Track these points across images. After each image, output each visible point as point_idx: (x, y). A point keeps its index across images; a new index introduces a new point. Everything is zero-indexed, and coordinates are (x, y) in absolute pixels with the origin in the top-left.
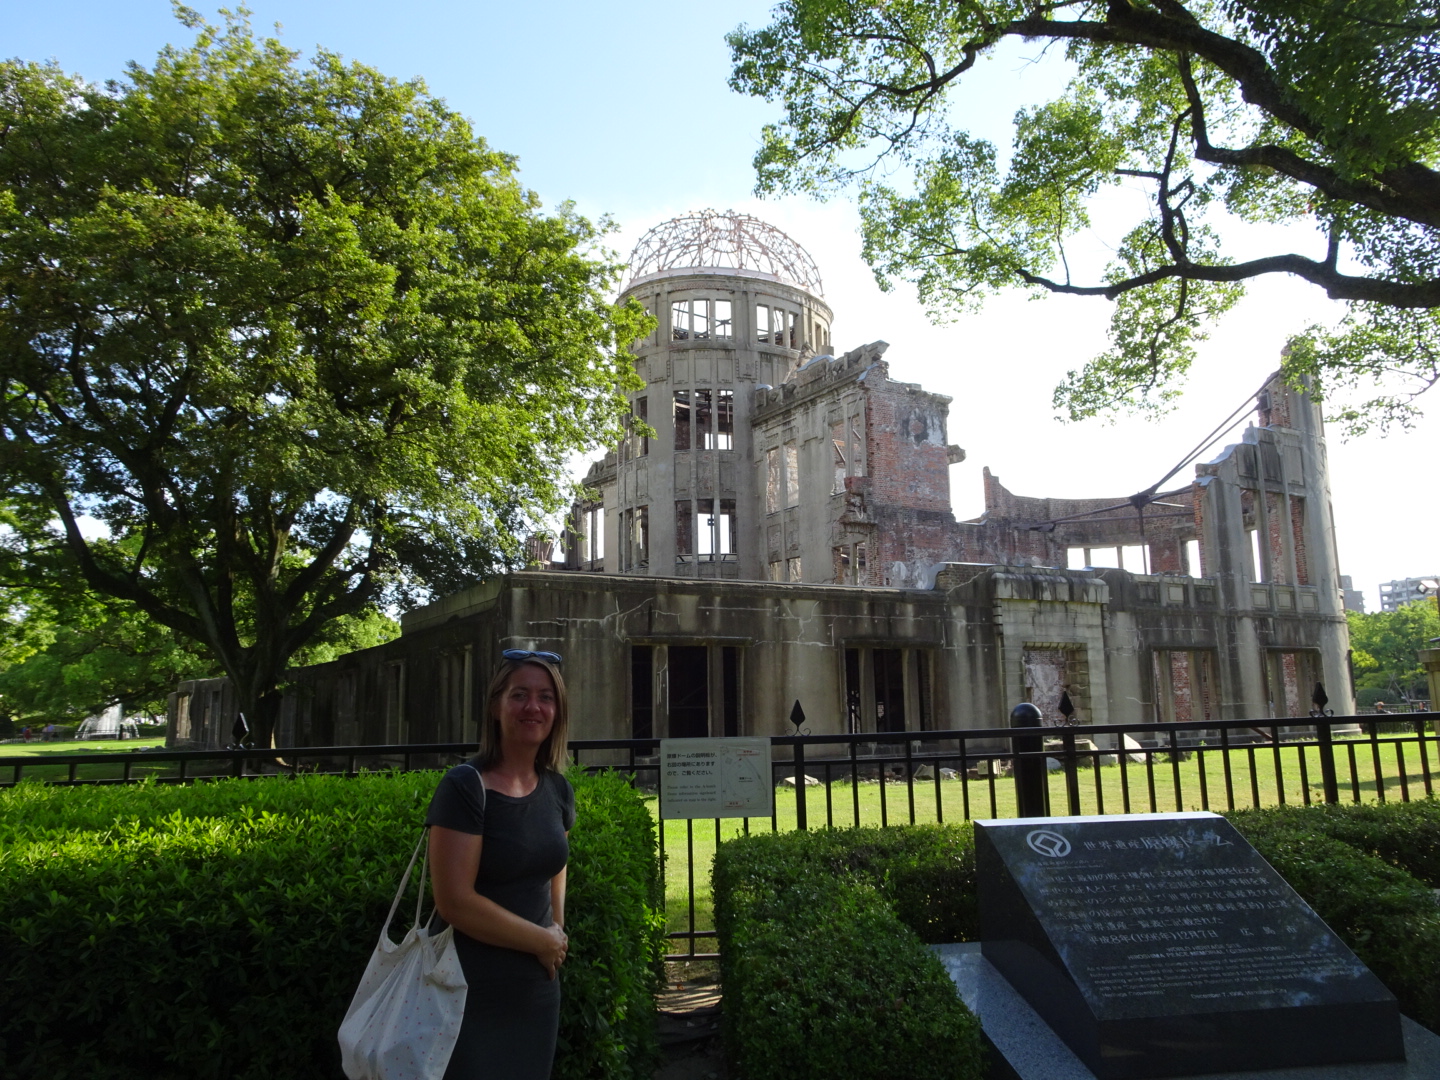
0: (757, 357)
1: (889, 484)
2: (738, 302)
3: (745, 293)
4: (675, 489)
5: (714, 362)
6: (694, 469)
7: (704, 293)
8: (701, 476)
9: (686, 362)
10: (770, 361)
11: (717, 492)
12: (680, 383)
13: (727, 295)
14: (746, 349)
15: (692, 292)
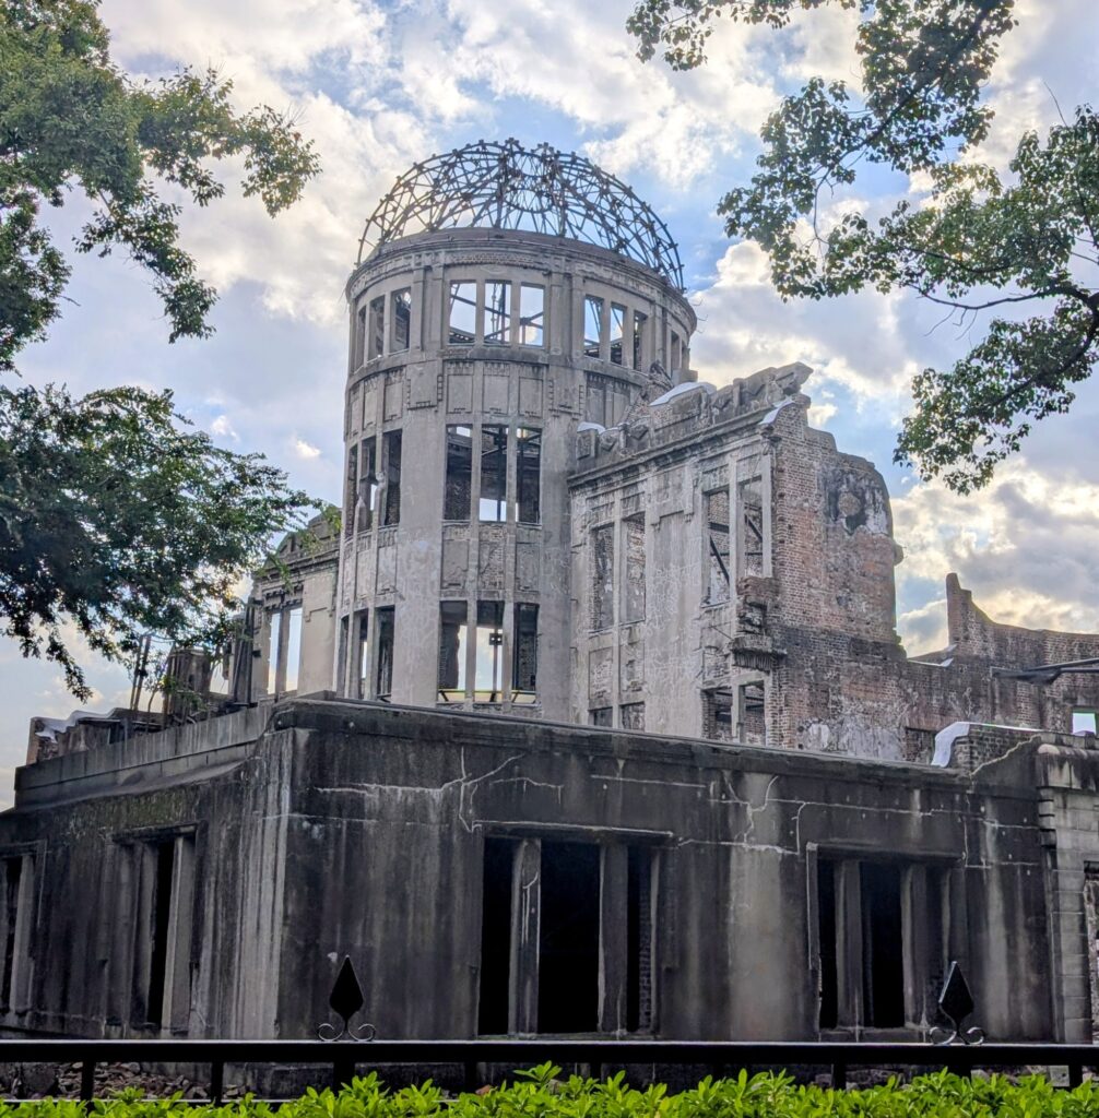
0: (581, 378)
1: (805, 594)
2: (555, 289)
3: (568, 276)
4: (442, 581)
5: (515, 382)
6: (473, 552)
7: (501, 272)
8: (484, 564)
9: (469, 379)
10: (603, 387)
11: (510, 591)
12: (457, 411)
13: (538, 277)
14: (566, 367)
15: (482, 268)
